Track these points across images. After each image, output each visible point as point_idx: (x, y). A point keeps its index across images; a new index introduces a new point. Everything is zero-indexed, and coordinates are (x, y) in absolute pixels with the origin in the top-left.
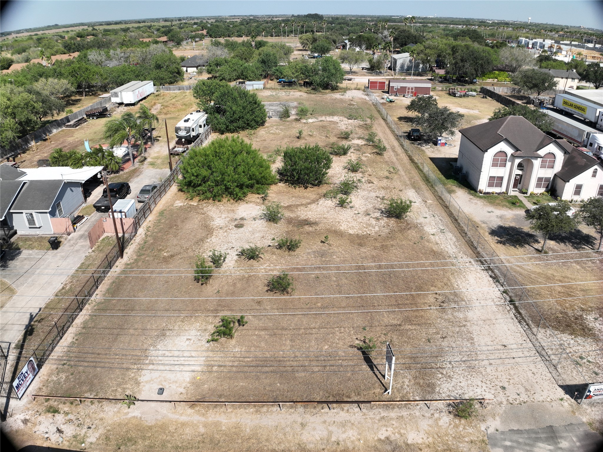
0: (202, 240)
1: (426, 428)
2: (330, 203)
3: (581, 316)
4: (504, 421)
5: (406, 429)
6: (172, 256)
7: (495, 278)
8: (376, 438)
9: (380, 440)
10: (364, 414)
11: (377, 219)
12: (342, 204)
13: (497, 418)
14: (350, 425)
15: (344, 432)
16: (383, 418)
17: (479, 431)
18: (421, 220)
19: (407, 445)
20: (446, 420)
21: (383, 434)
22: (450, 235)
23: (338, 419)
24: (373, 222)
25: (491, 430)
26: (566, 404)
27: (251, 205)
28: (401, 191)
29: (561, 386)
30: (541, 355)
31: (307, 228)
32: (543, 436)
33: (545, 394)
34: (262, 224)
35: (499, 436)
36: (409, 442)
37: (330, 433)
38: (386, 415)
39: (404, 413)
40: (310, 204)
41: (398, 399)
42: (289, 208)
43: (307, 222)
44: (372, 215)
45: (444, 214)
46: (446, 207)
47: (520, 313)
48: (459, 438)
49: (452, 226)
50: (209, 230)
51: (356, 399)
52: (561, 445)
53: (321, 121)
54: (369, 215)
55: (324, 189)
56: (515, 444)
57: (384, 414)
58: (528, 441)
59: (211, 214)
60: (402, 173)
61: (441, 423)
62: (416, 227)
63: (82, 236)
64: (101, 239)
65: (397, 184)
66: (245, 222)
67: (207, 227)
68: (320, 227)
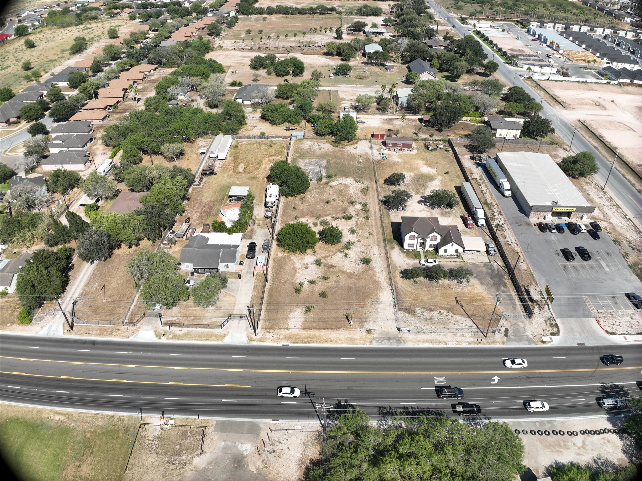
0: (294, 275)
1: (359, 335)
2: (340, 255)
3: (415, 308)
5: (354, 335)
6: (285, 282)
7: (393, 293)
8: (347, 337)
10: (345, 332)
11: (359, 264)
12: (346, 256)
13: (377, 334)
17: (372, 337)
18: (376, 265)
19: (354, 339)
22: (384, 273)
23: (339, 333)
24: (357, 266)
27: (309, 256)
28: (372, 247)
29: (396, 328)
30: (396, 319)
31: (332, 269)
32: (387, 339)
33: (392, 329)
34: (314, 267)
35: (376, 338)
37: (336, 335)
39: (355, 332)
40: (333, 255)
41: (353, 329)
42: (324, 257)
43: (331, 266)
44: (357, 262)
45: (386, 262)
46: (387, 257)
47: (395, 306)
48: (366, 338)
49: (386, 269)
50: (295, 270)
51: (344, 328)
52: (390, 341)
53: (340, 184)
55: (339, 246)
56: (379, 340)
57: (350, 332)
58: (383, 340)
59: (294, 261)
60: (375, 234)
61: (363, 334)
62: (373, 269)
63: (247, 272)
64: (255, 274)
65: (371, 242)
66: (308, 266)
67: (294, 268)
68: (337, 269)
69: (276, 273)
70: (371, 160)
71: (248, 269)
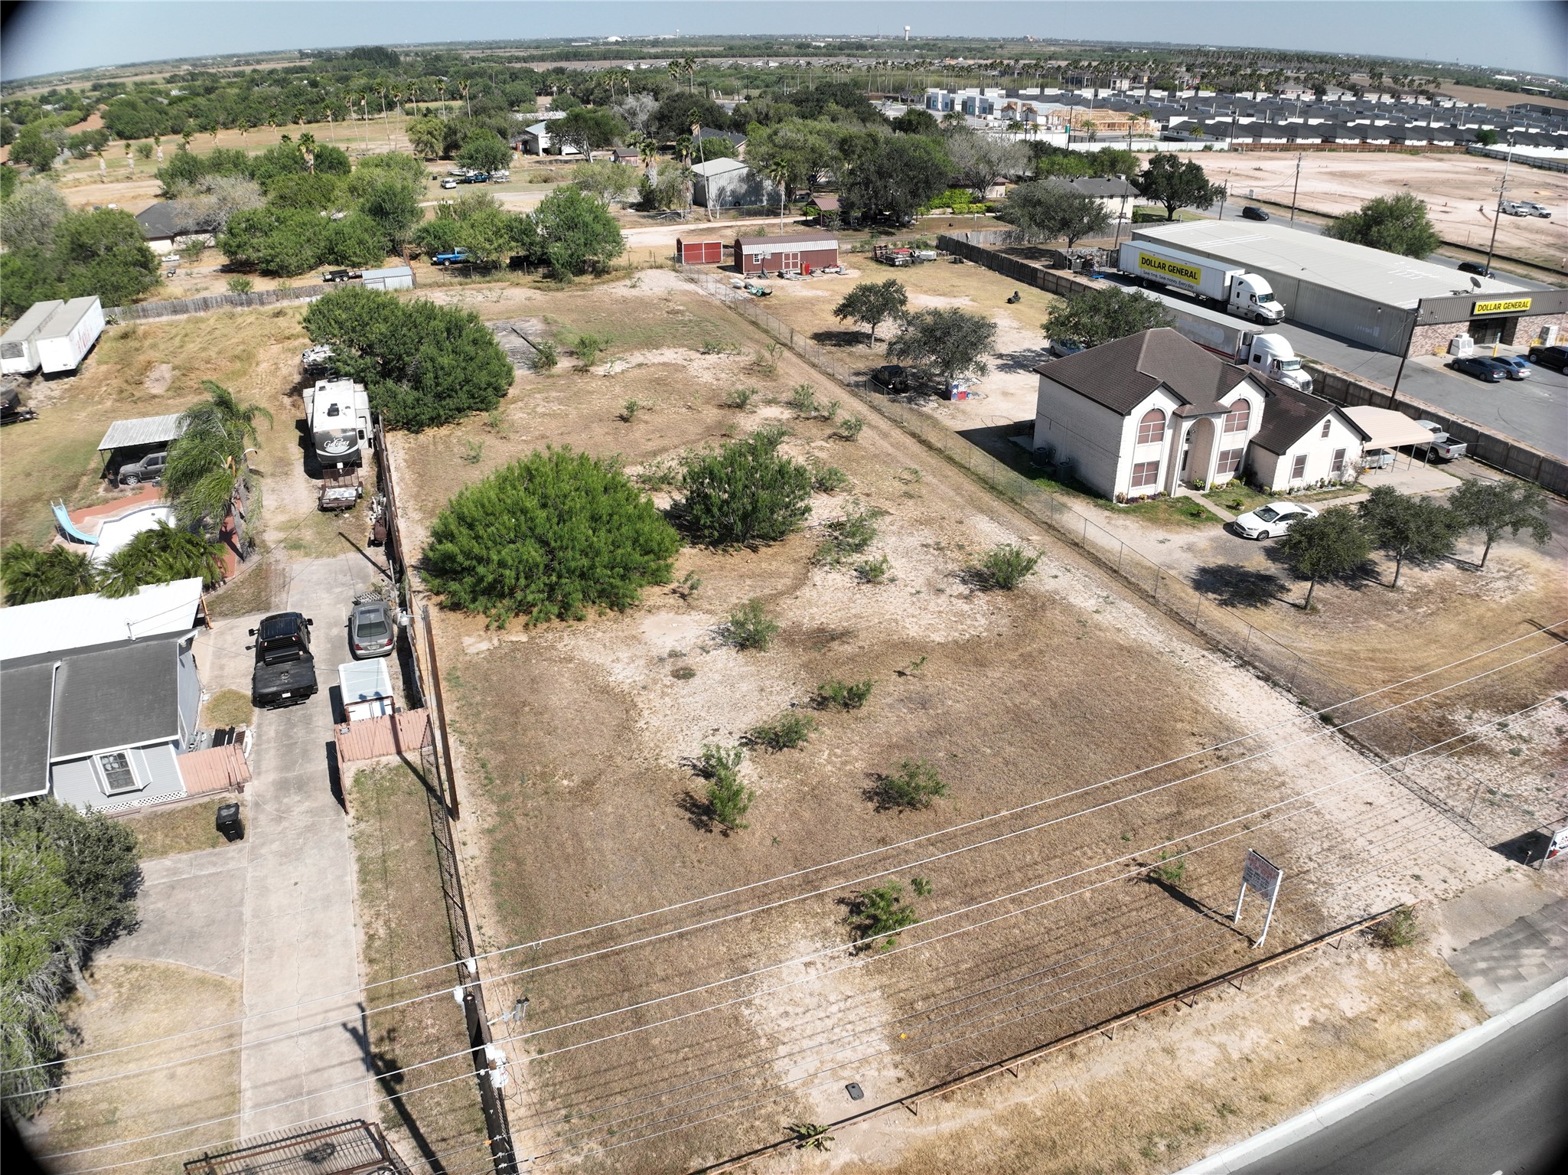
1: (1356, 982)
2: (836, 579)
3: (1444, 717)
4: (1454, 933)
5: (1327, 995)
6: (588, 784)
7: (1266, 678)
8: (1297, 1028)
9: (1304, 1028)
10: (1249, 995)
11: (967, 599)
12: (867, 575)
13: (1441, 930)
14: (1240, 1021)
15: (1242, 1037)
16: (1281, 990)
17: (1433, 961)
18: (1051, 583)
19: (1350, 1021)
20: (1374, 958)
21: (1302, 1017)
22: (1128, 607)
23: (1217, 1019)
24: (963, 606)
25: (1447, 953)
26: (1519, 876)
27: (664, 616)
28: (961, 522)
29: (1494, 849)
30: (1432, 804)
31: (840, 648)
32: (1520, 936)
33: (1479, 867)
35: (1464, 958)
36: (1349, 1014)
37: (1222, 1047)
38: (1282, 983)
39: (1307, 969)
40: (796, 588)
41: (1280, 950)
42: (759, 606)
43: (828, 635)
44: (948, 591)
45: (1083, 562)
46: (1077, 545)
47: (1352, 738)
48: (1411, 981)
49: (1116, 586)
50: (619, 701)
51: (1214, 972)
52: (1553, 944)
53: (640, 365)
54: (941, 591)
55: (799, 545)
56: (1492, 963)
57: (1278, 982)
58: (1506, 953)
59: (585, 656)
60: (930, 478)
61: (1370, 966)
62: (1054, 601)
63: (283, 786)
64: (347, 781)
65: (942, 508)
66: (689, 661)
67: (606, 690)
68: (865, 640)
69: (501, 747)
70: (718, 303)
71: (286, 767)
